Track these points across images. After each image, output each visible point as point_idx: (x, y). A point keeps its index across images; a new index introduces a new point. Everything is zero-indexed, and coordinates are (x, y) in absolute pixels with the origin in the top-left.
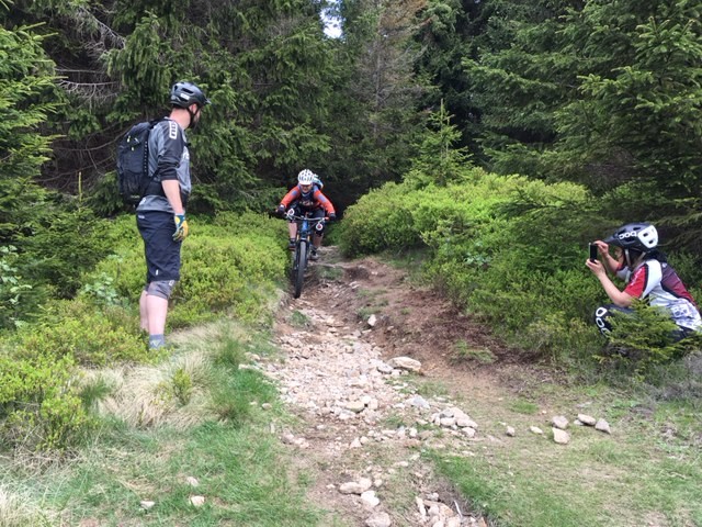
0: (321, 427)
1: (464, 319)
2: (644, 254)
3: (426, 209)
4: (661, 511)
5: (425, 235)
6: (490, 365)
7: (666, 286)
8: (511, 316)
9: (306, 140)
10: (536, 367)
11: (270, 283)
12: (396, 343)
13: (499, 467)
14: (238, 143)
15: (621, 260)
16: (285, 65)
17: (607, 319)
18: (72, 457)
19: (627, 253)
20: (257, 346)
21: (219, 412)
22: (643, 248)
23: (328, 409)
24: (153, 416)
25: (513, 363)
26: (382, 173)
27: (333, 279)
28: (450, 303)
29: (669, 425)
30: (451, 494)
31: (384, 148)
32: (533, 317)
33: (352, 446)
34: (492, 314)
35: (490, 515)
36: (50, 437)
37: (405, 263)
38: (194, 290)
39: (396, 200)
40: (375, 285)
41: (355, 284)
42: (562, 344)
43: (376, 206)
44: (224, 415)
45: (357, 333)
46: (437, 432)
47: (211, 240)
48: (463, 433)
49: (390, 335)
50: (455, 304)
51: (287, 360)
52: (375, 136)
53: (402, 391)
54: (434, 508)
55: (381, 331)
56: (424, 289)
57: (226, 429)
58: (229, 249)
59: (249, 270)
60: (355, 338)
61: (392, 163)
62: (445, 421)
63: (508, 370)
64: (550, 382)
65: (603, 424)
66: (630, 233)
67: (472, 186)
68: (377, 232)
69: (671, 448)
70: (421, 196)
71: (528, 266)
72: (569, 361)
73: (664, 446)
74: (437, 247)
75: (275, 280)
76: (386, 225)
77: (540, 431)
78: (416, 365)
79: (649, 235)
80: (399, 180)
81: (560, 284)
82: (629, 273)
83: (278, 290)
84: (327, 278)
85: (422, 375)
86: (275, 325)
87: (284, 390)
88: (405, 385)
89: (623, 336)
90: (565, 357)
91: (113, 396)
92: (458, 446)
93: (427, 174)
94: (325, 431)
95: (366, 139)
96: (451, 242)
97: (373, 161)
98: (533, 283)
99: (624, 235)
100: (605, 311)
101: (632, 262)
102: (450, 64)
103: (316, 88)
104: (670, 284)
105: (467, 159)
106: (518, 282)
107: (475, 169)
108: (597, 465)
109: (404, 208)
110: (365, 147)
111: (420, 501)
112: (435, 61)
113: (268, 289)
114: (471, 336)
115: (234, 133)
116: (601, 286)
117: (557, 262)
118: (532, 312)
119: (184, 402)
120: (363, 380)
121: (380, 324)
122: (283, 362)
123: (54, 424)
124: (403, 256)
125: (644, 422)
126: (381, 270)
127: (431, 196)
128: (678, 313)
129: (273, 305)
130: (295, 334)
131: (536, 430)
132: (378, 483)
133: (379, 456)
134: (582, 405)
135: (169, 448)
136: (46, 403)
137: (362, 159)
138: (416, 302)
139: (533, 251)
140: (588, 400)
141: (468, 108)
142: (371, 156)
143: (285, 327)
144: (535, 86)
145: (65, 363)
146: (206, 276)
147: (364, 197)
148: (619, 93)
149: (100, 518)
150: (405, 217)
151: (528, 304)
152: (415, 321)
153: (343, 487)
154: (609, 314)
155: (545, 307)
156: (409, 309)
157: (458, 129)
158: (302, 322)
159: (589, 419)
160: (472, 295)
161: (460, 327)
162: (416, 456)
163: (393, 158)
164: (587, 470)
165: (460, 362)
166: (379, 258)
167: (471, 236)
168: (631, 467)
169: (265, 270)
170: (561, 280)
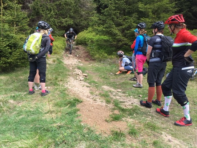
3: (88, 38)
5: (87, 43)
9: (68, 21)
10: (94, 61)
11: (62, 50)
12: (79, 58)
40: (79, 50)
60: (75, 58)
63: (91, 61)
75: (63, 49)
76: (83, 40)
84: (72, 49)
85: (81, 62)
86: (63, 56)
87: (64, 62)
97: (83, 23)
98: (97, 51)
110: (82, 20)
114: (88, 58)
115: (54, 20)
120: (74, 62)
126: (81, 48)
129: (63, 53)
137: (81, 23)
138: (84, 53)
142: (83, 22)
152: (83, 56)
158: (67, 56)
166: (81, 46)
169: (61, 48)
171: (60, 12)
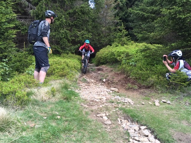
0: (91, 103)
1: (129, 79)
2: (178, 58)
3: (118, 52)
4: (186, 120)
5: (118, 58)
6: (137, 89)
7: (185, 67)
8: (143, 77)
9: (85, 34)
10: (150, 89)
12: (111, 85)
13: (141, 111)
14: (67, 35)
15: (172, 60)
16: (79, 14)
17: (169, 76)
18: (24, 108)
19: (174, 58)
20: (73, 86)
21: (64, 98)
22: (178, 56)
23: (93, 99)
24: (46, 99)
25: (143, 89)
26: (106, 44)
27: (93, 71)
28: (125, 75)
29: (187, 102)
30: (127, 118)
31: (106, 37)
32: (149, 77)
33: (100, 107)
34: (137, 77)
35: (138, 122)
36: (18, 102)
37: (113, 66)
38: (56, 72)
39: (110, 50)
40: (105, 72)
41: (99, 72)
42: (157, 83)
43: (104, 52)
44: (65, 99)
45: (100, 84)
46: (123, 104)
47: (60, 59)
48: (130, 104)
49: (109, 84)
50: (127, 75)
51: (81, 89)
52: (104, 34)
53: (113, 95)
54: (123, 120)
55: (107, 83)
56: (118, 72)
57: (65, 102)
58: (65, 61)
59: (70, 67)
60: (100, 85)
61: (109, 41)
62: (125, 101)
63: (142, 90)
64: (154, 93)
65: (169, 102)
66: (174, 53)
67: (131, 46)
68: (105, 58)
69: (188, 107)
70: (117, 48)
71: (147, 64)
72: (159, 88)
73: (186, 107)
74: (122, 61)
75: (78, 70)
76: (108, 57)
77: (151, 103)
78: (116, 90)
79: (179, 53)
80: (111, 45)
81: (156, 68)
82: (175, 64)
83: (78, 73)
84: (92, 71)
85: (118, 92)
86: (78, 81)
87: (81, 95)
88: (114, 94)
89: (174, 80)
90: (158, 87)
91: (35, 95)
92: (129, 107)
93: (118, 43)
94: (92, 104)
95: (102, 35)
96: (125, 59)
97: (104, 41)
98: (149, 68)
99: (172, 54)
100: (168, 74)
101: (175, 61)
102: (124, 15)
103: (88, 20)
104: (186, 66)
105: (129, 39)
106: (144, 68)
107: (132, 42)
108: (168, 111)
109: (112, 52)
110: (101, 37)
111: (119, 119)
112: (120, 14)
113: (75, 72)
114: (131, 83)
115: (65, 32)
116: (167, 69)
117: (155, 63)
118: (148, 76)
119: (54, 96)
120: (102, 93)
121: (106, 81)
122: (80, 89)
123: (19, 99)
124: (112, 65)
125: (180, 101)
126: (106, 68)
127: (120, 48)
128: (189, 74)
129: (77, 76)
130: (83, 84)
131: (150, 103)
132: (107, 115)
133: (107, 109)
134: (163, 98)
135: (50, 107)
136: (17, 94)
137: (101, 40)
138: (116, 75)
139: (149, 60)
140: (164, 97)
141: (129, 27)
142: (103, 39)
143: (80, 82)
144: (148, 15)
145: (22, 85)
146: (59, 68)
147: (101, 50)
148: (172, 14)
149: (32, 121)
150: (113, 54)
151: (147, 74)
152: (116, 80)
153: (98, 115)
154: (169, 75)
155: (152, 75)
156: (114, 77)
157: (127, 31)
158: (85, 81)
159: (165, 101)
160: (132, 73)
161: (128, 81)
162: (117, 109)
163: (109, 40)
164: (165, 112)
165: (129, 89)
166: (106, 65)
167: (131, 58)
168: (177, 111)
169: (75, 67)
170: (156, 67)
171: (75, 23)
